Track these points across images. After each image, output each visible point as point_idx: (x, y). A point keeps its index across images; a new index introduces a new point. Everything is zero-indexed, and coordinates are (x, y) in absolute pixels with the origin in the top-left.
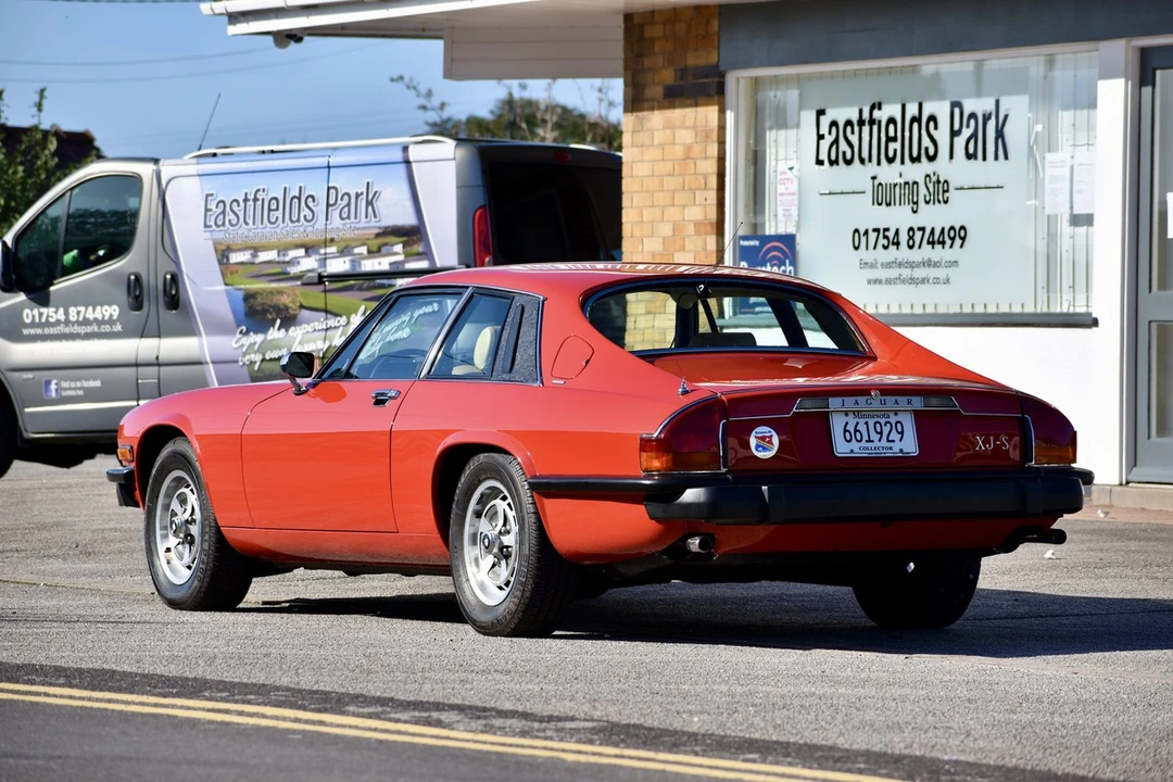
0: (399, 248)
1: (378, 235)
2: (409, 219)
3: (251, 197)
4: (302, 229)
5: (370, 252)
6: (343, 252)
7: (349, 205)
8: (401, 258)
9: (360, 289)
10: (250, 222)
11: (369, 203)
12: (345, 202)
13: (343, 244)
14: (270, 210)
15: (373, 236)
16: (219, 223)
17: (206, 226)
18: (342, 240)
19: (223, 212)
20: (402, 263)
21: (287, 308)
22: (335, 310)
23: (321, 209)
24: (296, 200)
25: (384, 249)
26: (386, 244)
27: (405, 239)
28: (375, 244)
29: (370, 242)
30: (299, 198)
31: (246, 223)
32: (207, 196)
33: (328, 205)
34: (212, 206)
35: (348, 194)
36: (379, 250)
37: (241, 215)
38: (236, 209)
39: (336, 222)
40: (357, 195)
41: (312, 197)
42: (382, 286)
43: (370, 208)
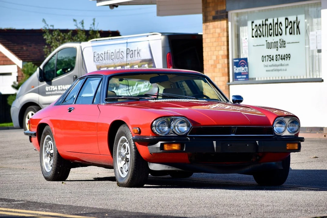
0: (146, 65)
1: (141, 62)
2: (149, 57)
3: (106, 52)
4: (120, 61)
5: (139, 67)
6: (131, 67)
7: (132, 53)
10: (106, 59)
11: (138, 53)
13: (131, 65)
14: (111, 56)
15: (139, 62)
16: (98, 60)
17: (94, 61)
18: (131, 64)
19: (99, 57)
21: (117, 84)
23: (125, 55)
24: (118, 53)
25: (143, 66)
26: (143, 64)
27: (148, 63)
28: (140, 64)
29: (139, 64)
30: (119, 52)
31: (105, 60)
32: (94, 52)
33: (127, 54)
34: (96, 55)
35: (132, 50)
36: (141, 66)
37: (103, 57)
38: (102, 56)
39: (129, 59)
40: (135, 51)
41: (122, 51)
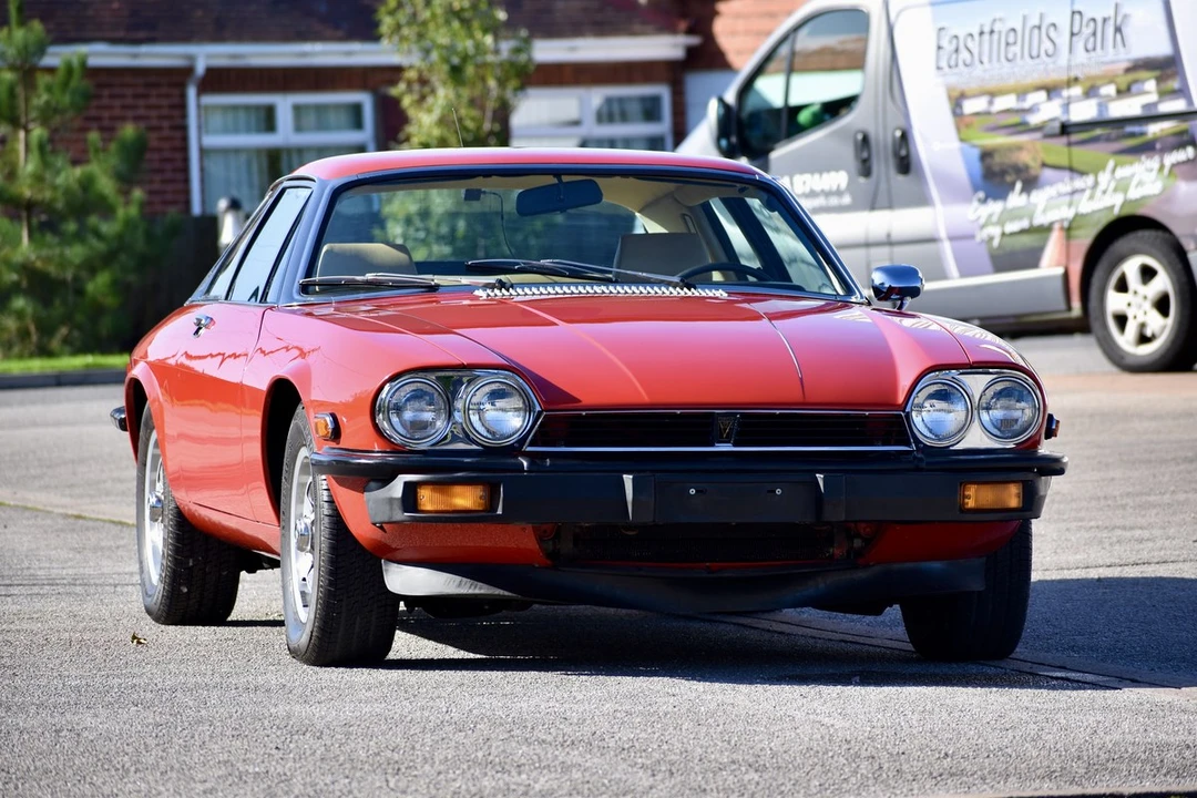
0: (1151, 85)
1: (1128, 70)
2: (1162, 49)
3: (987, 29)
4: (1042, 67)
5: (1119, 92)
6: (1090, 92)
7: (1094, 34)
8: (1153, 98)
9: (1108, 139)
10: (985, 59)
11: (1118, 30)
12: (1090, 30)
13: (1088, 84)
14: (1008, 44)
15: (1121, 72)
16: (953, 63)
17: (939, 68)
18: (1088, 78)
19: (957, 50)
20: (1155, 105)
21: (1027, 168)
22: (1082, 168)
23: (1063, 39)
24: (1036, 31)
25: (1135, 88)
26: (1136, 81)
27: (1157, 73)
28: (1124, 81)
29: (1119, 80)
30: (1039, 28)
31: (982, 62)
32: (941, 29)
33: (1072, 34)
34: (945, 43)
35: (1094, 20)
36: (1129, 89)
37: (976, 51)
38: (970, 45)
39: (1081, 56)
40: (1105, 20)
41: (1054, 25)
42: (1132, 135)
43: (1118, 36)
